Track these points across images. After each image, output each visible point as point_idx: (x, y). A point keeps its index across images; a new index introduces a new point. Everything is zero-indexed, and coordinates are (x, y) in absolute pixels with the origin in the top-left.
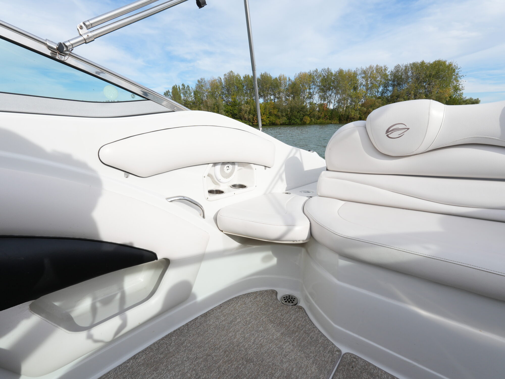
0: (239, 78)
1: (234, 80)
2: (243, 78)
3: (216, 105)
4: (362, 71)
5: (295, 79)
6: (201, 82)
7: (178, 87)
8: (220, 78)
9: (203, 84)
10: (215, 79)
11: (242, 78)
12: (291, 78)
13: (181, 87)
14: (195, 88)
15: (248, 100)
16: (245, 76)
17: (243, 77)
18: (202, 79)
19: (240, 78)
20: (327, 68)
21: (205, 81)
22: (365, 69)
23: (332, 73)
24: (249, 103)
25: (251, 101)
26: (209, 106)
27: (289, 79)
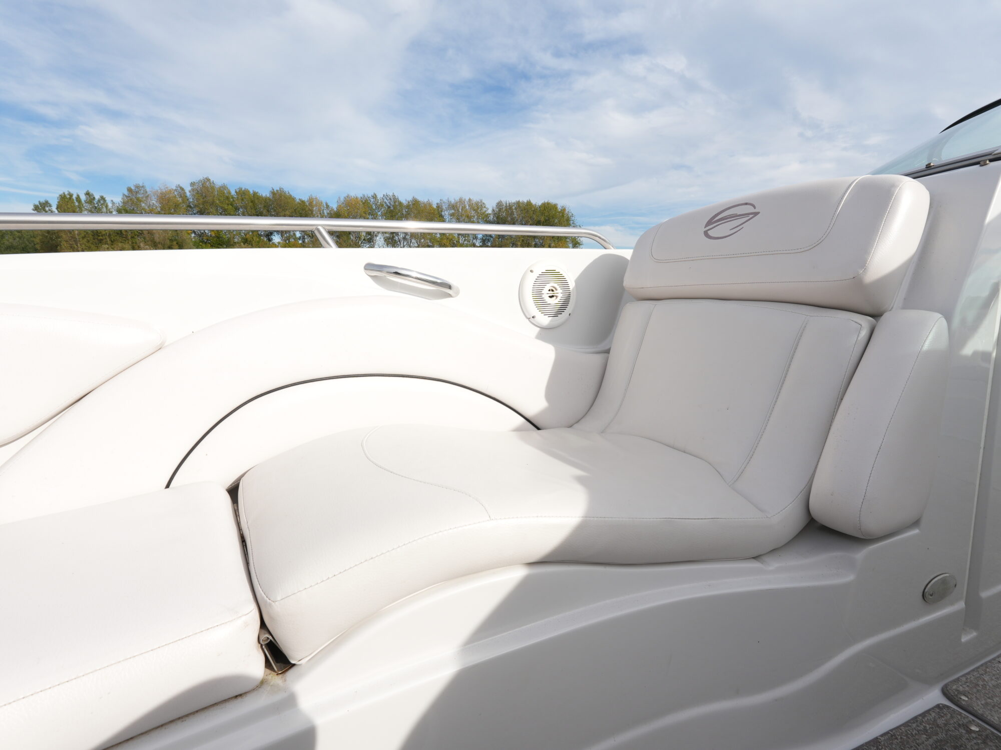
0: (225, 192)
1: (214, 197)
2: (235, 194)
3: (176, 240)
4: (449, 205)
5: (339, 206)
6: (137, 192)
7: (74, 197)
8: (182, 189)
9: (140, 196)
10: (169, 188)
11: (233, 193)
12: (331, 205)
13: (83, 198)
14: (120, 203)
15: (248, 236)
16: (239, 191)
17: (236, 192)
18: (137, 187)
19: (229, 193)
20: (391, 194)
21: (146, 192)
22: (453, 201)
23: (400, 203)
24: (250, 241)
25: (255, 238)
26: (159, 243)
27: (328, 206)
